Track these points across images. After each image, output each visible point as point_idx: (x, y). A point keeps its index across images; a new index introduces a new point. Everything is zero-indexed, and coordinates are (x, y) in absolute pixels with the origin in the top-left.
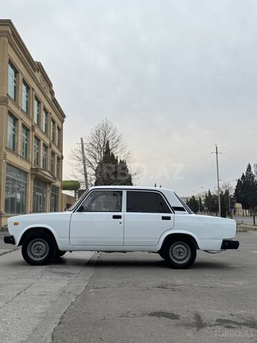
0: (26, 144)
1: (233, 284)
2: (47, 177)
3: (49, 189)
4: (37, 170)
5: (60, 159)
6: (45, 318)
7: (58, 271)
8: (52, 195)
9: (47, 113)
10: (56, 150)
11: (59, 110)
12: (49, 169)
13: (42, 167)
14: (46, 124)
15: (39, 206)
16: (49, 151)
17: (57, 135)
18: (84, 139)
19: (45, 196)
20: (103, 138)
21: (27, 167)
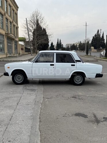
0: (2, 22)
1: (103, 95)
2: (12, 37)
3: (13, 42)
4: (8, 34)
5: (17, 28)
6: (33, 119)
7: (29, 88)
8: (15, 45)
9: (10, 6)
10: (15, 24)
11: (15, 5)
12: (13, 33)
13: (10, 32)
14: (10, 12)
15: (10, 50)
16: (12, 24)
17: (15, 17)
18: (27, 19)
19: (12, 45)
20: (36, 18)
21: (3, 32)
